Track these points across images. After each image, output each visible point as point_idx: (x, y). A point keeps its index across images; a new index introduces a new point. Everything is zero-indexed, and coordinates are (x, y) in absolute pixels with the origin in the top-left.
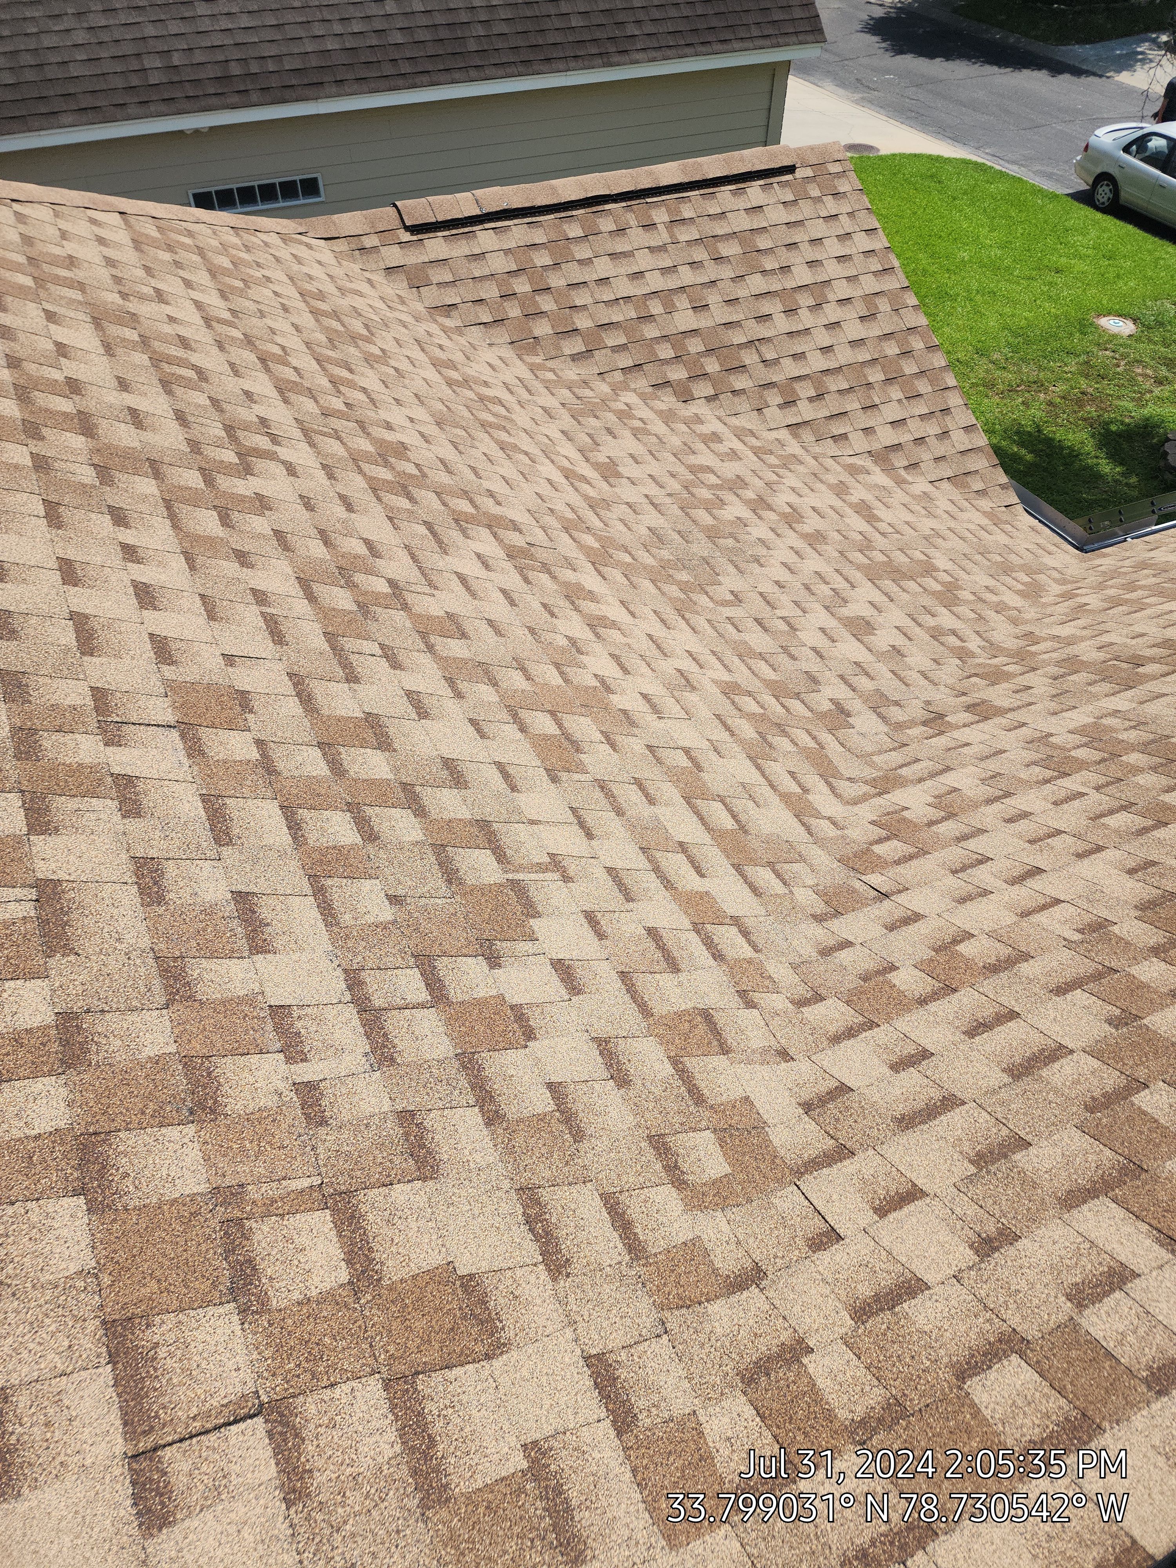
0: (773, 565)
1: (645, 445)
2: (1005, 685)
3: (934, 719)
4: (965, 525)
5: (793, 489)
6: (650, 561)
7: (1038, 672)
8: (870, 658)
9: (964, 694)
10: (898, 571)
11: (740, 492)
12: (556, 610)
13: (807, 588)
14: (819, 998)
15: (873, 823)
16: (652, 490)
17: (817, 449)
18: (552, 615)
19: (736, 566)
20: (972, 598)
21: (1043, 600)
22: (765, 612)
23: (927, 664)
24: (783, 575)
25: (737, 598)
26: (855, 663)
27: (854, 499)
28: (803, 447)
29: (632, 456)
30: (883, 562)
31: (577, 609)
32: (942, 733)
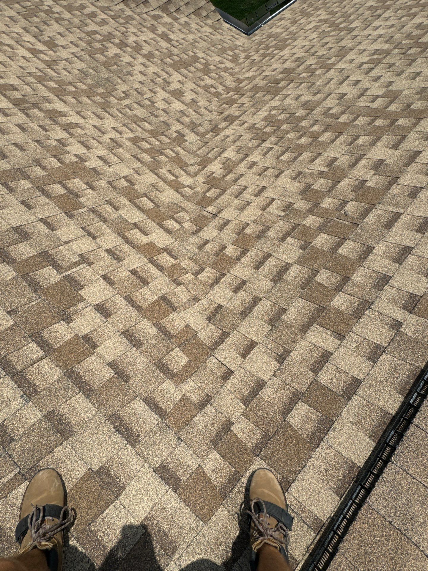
0: (136, 74)
1: (63, 26)
2: (235, 105)
3: (214, 128)
4: (204, 34)
5: (134, 33)
6: (84, 87)
7: (245, 96)
8: (185, 107)
9: (222, 113)
10: (185, 63)
11: (112, 40)
12: (47, 127)
13: (152, 81)
14: (203, 269)
15: (204, 183)
16: (74, 49)
17: (138, 11)
18: (46, 130)
19: (122, 79)
20: (214, 68)
21: (239, 62)
22: (140, 98)
23: (206, 103)
24: (141, 78)
25: (127, 95)
26: (180, 111)
27: (159, 32)
28: (132, 11)
29: (59, 34)
30: (178, 61)
31: (57, 123)
32: (218, 134)
